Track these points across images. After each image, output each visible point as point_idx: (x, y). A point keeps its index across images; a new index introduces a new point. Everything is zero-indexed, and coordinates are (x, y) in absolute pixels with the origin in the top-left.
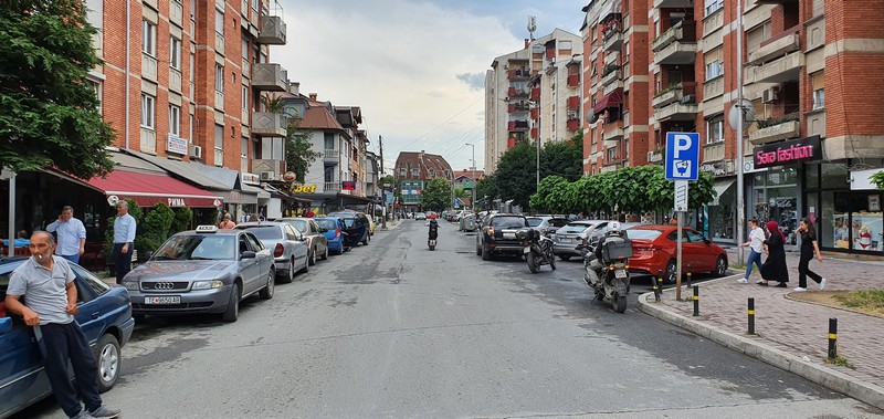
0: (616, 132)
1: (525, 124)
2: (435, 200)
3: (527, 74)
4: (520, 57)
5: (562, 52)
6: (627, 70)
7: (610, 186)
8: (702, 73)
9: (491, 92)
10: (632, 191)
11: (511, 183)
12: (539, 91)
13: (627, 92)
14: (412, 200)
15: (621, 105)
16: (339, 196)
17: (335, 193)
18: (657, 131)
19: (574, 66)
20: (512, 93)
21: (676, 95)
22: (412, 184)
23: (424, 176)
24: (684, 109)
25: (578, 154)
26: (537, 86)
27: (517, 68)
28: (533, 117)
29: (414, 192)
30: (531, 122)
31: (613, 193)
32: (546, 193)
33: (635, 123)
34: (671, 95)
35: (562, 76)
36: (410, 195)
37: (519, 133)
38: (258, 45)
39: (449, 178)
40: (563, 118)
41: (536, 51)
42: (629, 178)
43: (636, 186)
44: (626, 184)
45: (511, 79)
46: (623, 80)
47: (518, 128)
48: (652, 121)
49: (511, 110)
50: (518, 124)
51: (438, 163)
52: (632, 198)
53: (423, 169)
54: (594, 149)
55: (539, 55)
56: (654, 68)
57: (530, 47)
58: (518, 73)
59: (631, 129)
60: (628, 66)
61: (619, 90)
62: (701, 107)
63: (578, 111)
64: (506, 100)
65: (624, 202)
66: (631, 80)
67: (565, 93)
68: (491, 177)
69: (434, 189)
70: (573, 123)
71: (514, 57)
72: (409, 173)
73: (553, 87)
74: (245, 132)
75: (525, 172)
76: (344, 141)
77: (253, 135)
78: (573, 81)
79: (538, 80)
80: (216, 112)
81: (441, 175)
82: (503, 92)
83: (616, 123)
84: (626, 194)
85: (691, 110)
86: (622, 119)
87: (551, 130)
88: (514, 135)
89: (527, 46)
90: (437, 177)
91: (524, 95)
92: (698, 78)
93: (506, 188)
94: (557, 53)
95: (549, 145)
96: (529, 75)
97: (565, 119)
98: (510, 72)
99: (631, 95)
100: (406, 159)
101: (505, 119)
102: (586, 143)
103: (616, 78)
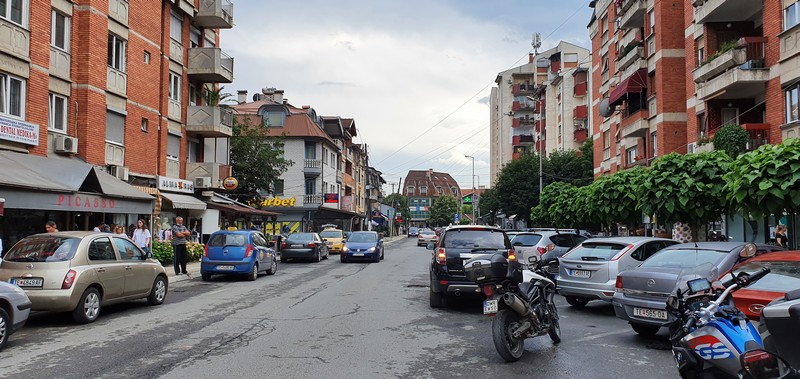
0: (639, 124)
1: (530, 138)
2: (442, 216)
3: (531, 88)
4: (524, 71)
5: (567, 64)
6: (652, 46)
7: (647, 184)
8: (777, 21)
9: (495, 109)
10: (683, 191)
11: (513, 196)
12: (544, 102)
13: (653, 73)
14: (420, 217)
15: (645, 90)
16: (322, 210)
17: (316, 206)
18: (700, 116)
19: (581, 73)
20: (517, 108)
21: (735, 56)
22: (420, 201)
23: (431, 194)
24: (748, 76)
25: (587, 164)
26: (542, 98)
27: (521, 82)
28: (538, 130)
29: (422, 208)
30: (536, 135)
31: (652, 195)
32: (550, 203)
33: (665, 110)
34: (725, 58)
35: (568, 85)
36: (418, 212)
37: (524, 148)
38: (202, 29)
39: (455, 195)
40: (569, 129)
41: (541, 65)
42: (678, 171)
43: (689, 181)
44: (673, 180)
45: (516, 94)
46: (647, 59)
47: (522, 142)
48: (691, 103)
49: (516, 124)
50: (524, 138)
51: (446, 181)
52: (683, 202)
53: (431, 187)
54: (607, 155)
55: (545, 69)
56: (693, 31)
57: (535, 61)
58: (523, 87)
59: (660, 119)
60: (654, 40)
61: (643, 71)
62: (775, 71)
63: (586, 121)
64: (510, 114)
65: (670, 207)
66: (658, 56)
67: (571, 103)
68: (492, 190)
69: (441, 205)
70: (580, 133)
71: (518, 72)
72: (417, 190)
73: (559, 98)
74: (175, 129)
75: (528, 185)
76: (329, 152)
77: (189, 134)
78: (580, 90)
79: (542, 91)
80: (108, 96)
81: (448, 191)
82: (507, 106)
83: (639, 113)
84: (674, 196)
85: (759, 76)
86: (645, 107)
87: (558, 140)
88: (520, 150)
89: (531, 60)
90: (444, 194)
91: (528, 109)
92: (769, 30)
93: (509, 202)
94: (562, 65)
95: (554, 155)
96: (533, 88)
97: (572, 130)
98: (514, 87)
99: (659, 77)
100: (415, 177)
101: (509, 133)
102: (596, 150)
103: (637, 56)
